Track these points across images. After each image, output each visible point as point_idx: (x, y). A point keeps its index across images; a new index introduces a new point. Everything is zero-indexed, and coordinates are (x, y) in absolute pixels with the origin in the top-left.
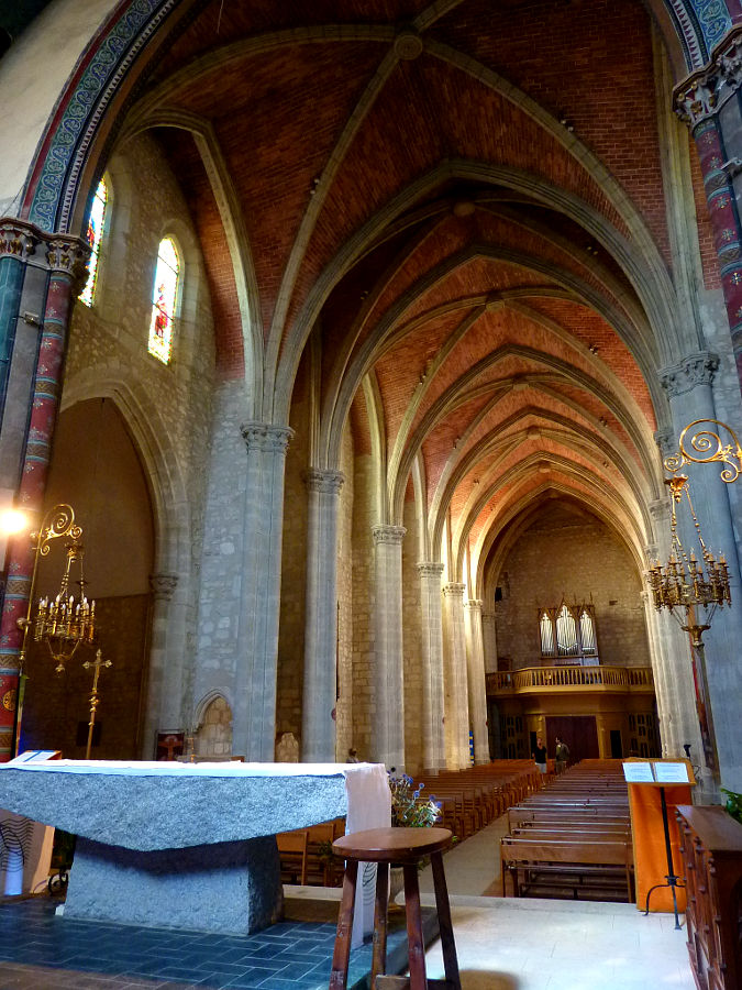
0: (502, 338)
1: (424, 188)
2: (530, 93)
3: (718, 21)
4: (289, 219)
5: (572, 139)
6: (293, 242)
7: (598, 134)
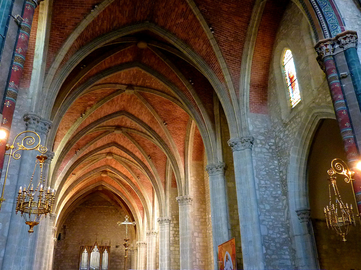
0: (122, 107)
1: (136, 30)
2: (201, 11)
3: (335, 25)
4: (75, 18)
5: (212, 36)
6: (74, 29)
7: (222, 39)
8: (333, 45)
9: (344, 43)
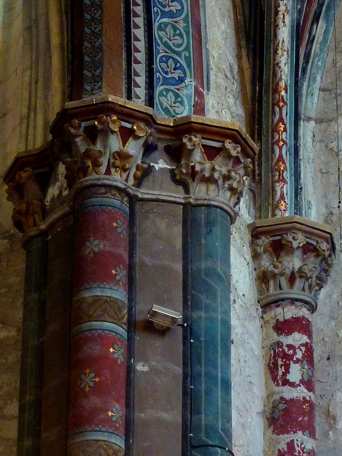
3: (176, 61)
8: (149, 149)
9: (202, 170)
